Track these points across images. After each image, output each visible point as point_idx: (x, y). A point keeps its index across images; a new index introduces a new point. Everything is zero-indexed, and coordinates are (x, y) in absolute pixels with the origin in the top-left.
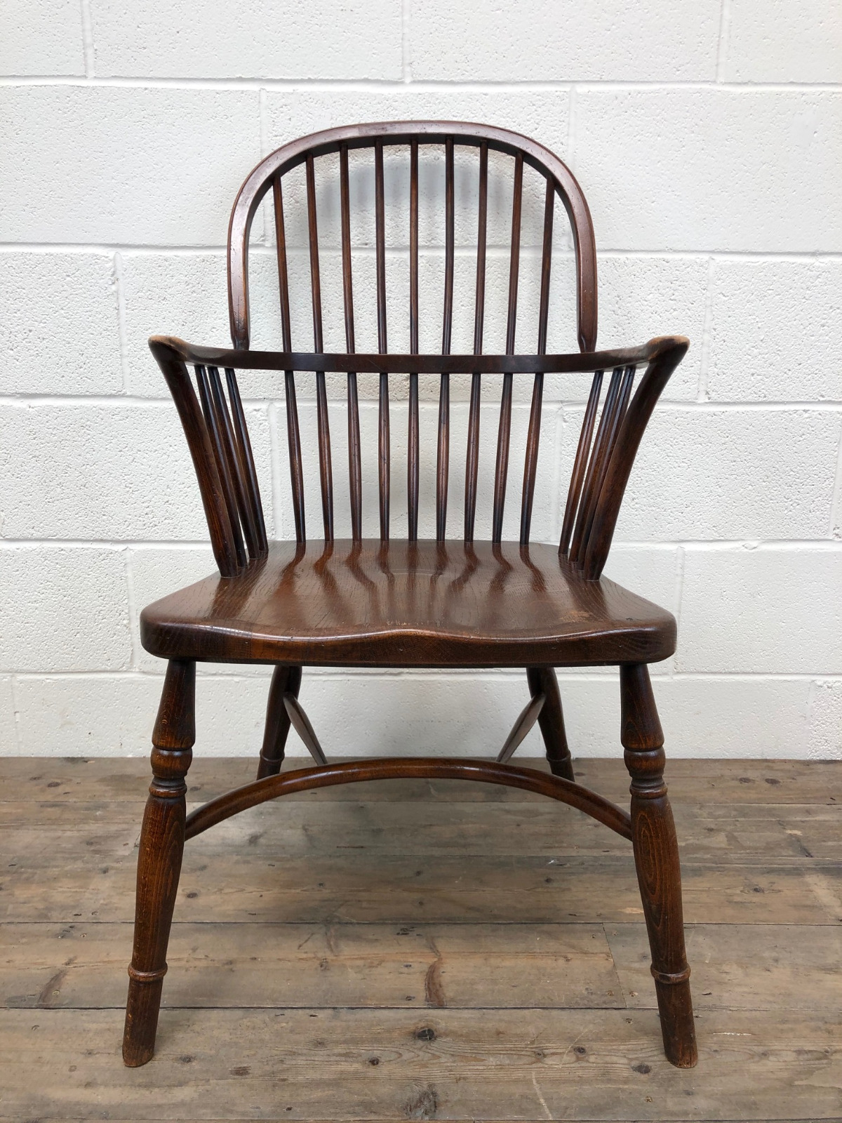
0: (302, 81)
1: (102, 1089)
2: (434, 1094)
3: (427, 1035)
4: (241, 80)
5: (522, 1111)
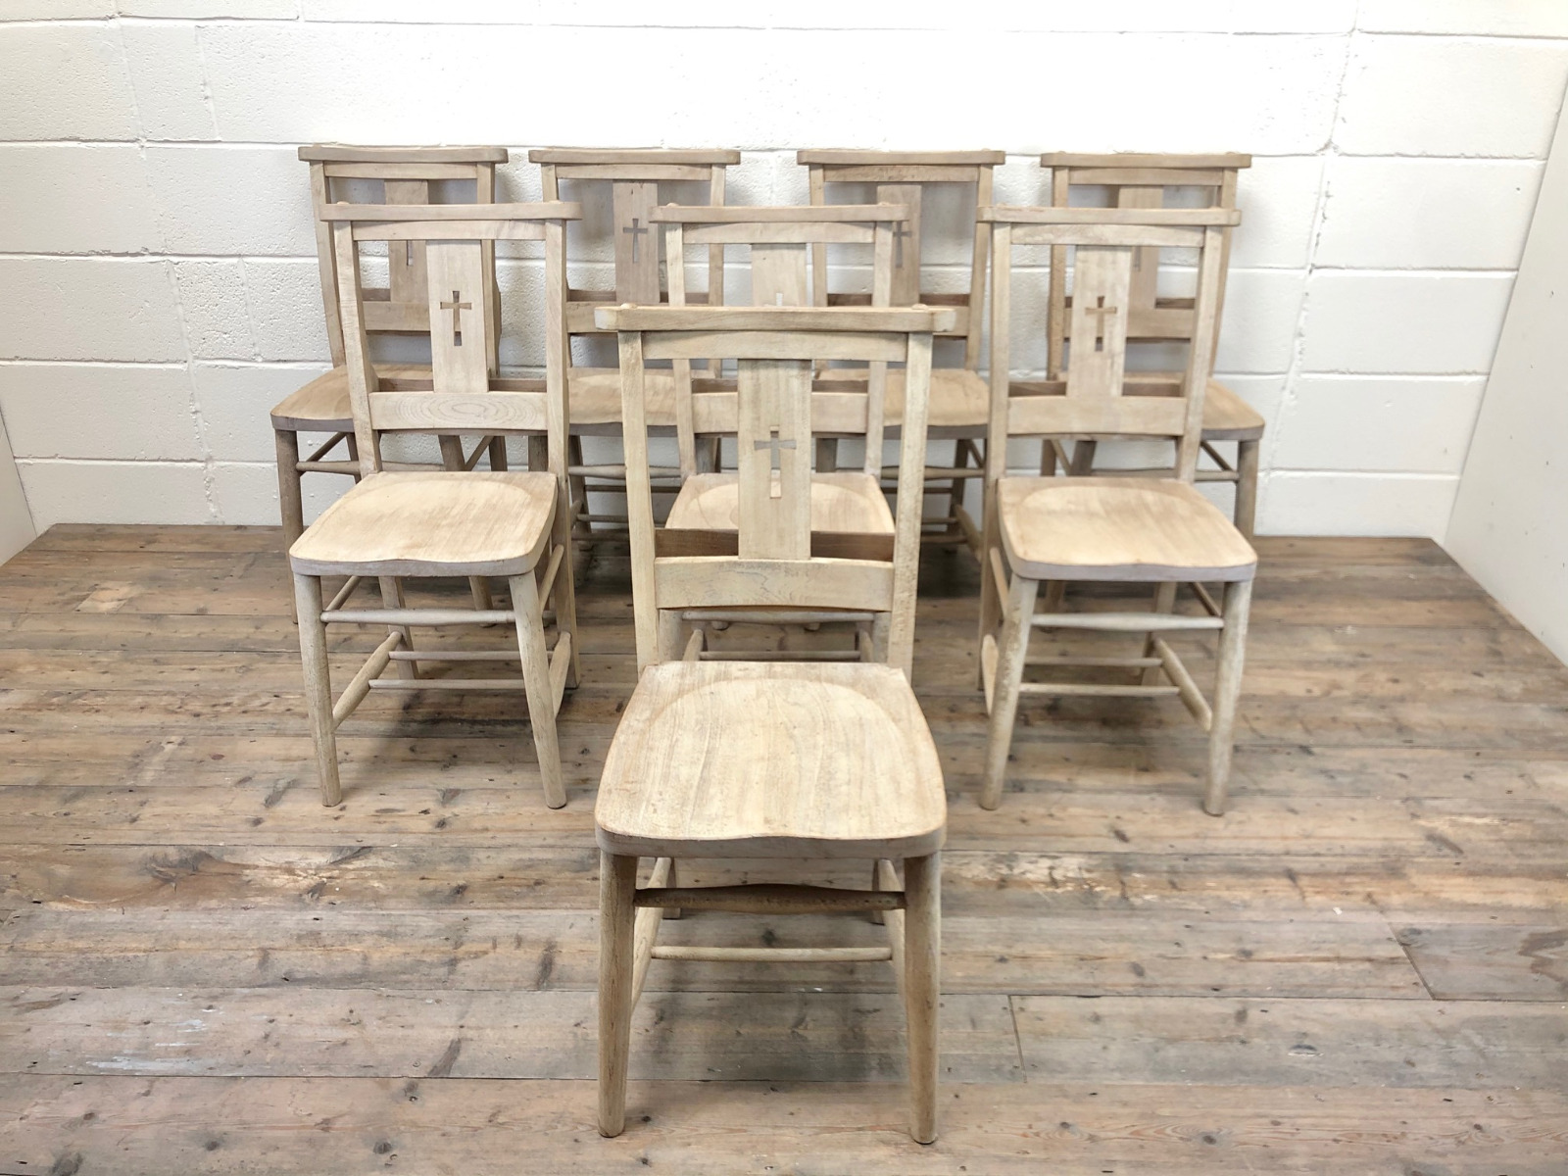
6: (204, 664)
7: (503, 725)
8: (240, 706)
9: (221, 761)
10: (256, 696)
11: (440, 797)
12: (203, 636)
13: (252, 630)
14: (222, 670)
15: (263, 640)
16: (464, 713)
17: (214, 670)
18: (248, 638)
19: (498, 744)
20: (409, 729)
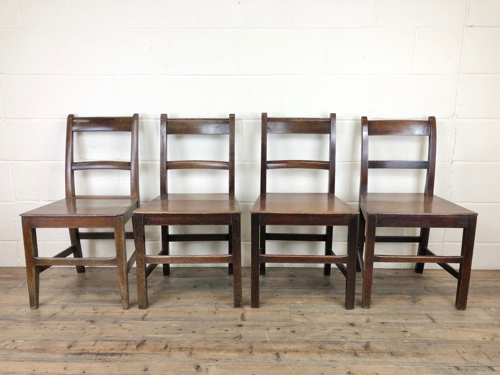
0: (210, 75)
1: (160, 335)
2: (241, 336)
3: (241, 326)
4: (193, 75)
5: (262, 339)
7: (111, 356)
10: (4, 341)
13: (15, 310)
16: (94, 350)
18: (12, 314)
19: (106, 365)
20: (67, 358)
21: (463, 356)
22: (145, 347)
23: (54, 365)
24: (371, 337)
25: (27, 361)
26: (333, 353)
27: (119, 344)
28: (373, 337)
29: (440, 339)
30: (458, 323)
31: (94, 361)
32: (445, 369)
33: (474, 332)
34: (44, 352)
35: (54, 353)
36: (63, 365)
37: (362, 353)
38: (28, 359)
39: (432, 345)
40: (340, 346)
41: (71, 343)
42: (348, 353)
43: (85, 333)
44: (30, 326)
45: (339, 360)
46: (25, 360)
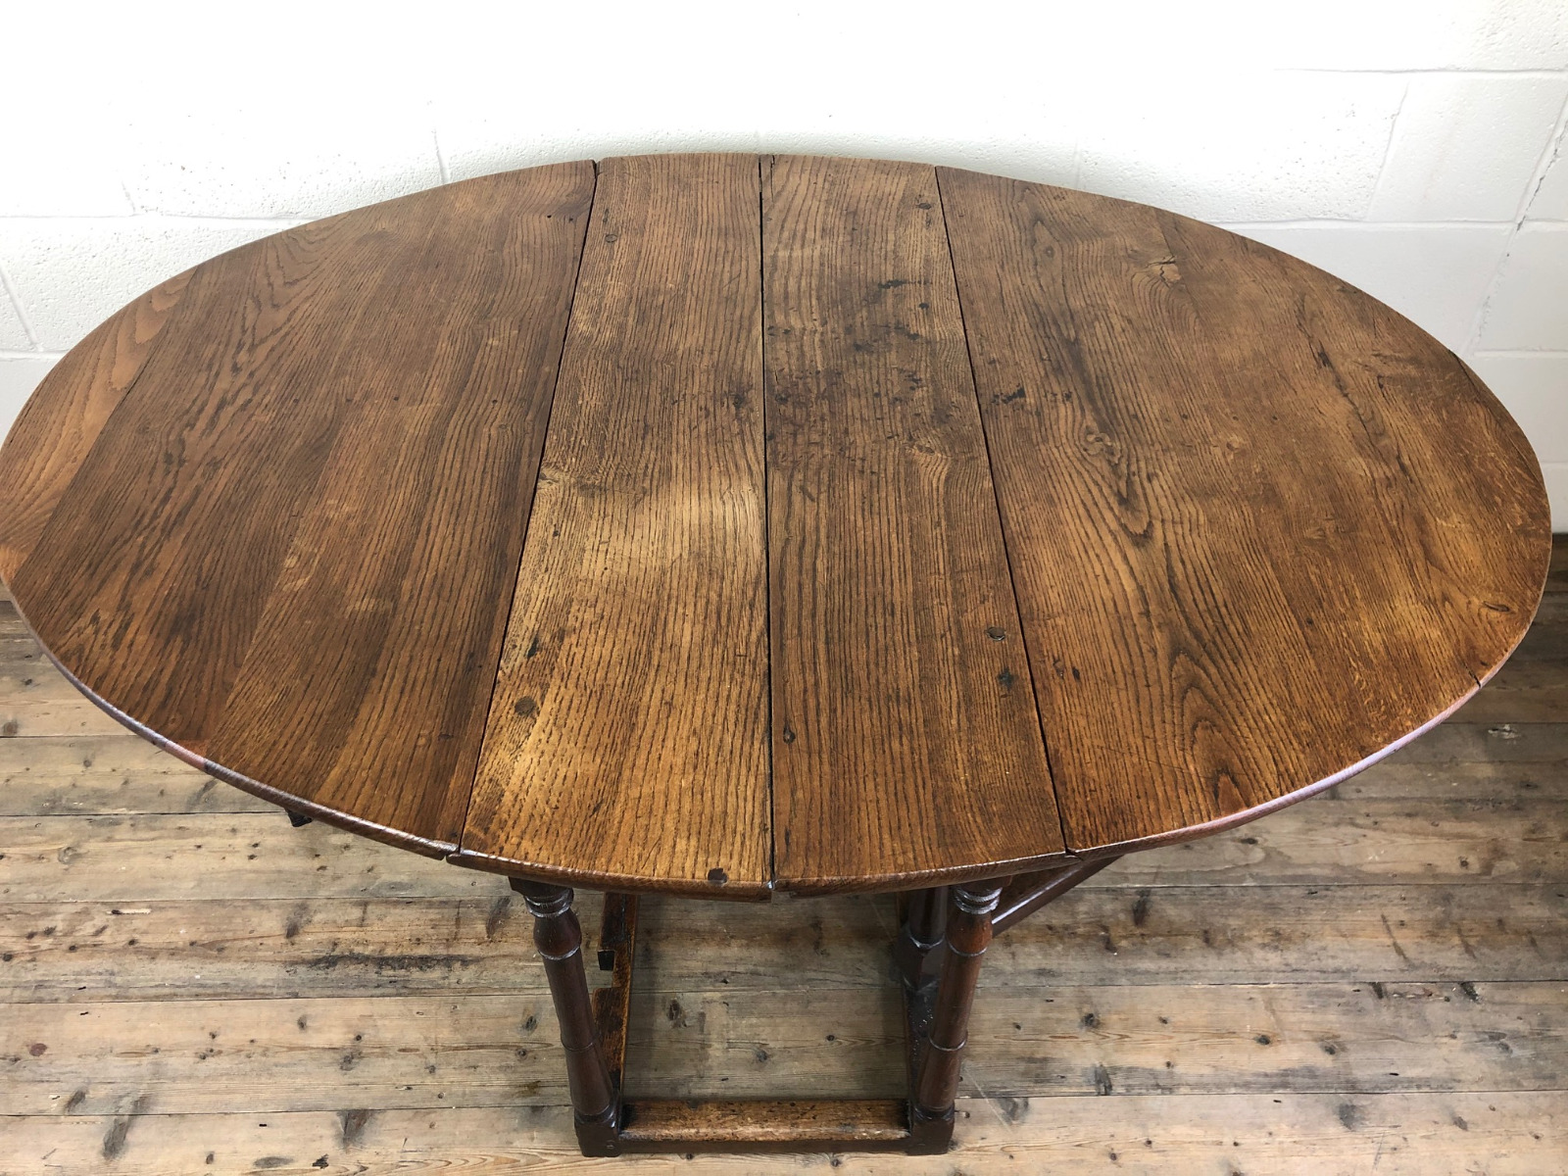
6: (15, 845)
7: (421, 968)
8: (65, 935)
9: (43, 1059)
10: (85, 913)
11: (341, 1127)
12: (12, 783)
13: (81, 768)
14: (41, 858)
15: (95, 791)
16: (366, 943)
17: (29, 858)
18: (74, 786)
19: (416, 1009)
20: (296, 979)
21: (1399, 941)
22: (511, 929)
23: (263, 1010)
24: (1155, 870)
25: (182, 996)
26: (1049, 942)
27: (433, 917)
28: (1159, 867)
29: (1342, 868)
30: (1398, 799)
31: (378, 991)
32: (1341, 995)
33: (1441, 835)
34: (221, 958)
35: (252, 962)
36: (292, 1011)
37: (1125, 937)
38: (183, 990)
39: (1321, 898)
40: (1066, 912)
41: (292, 916)
42: (1087, 937)
43: (323, 868)
44: (147, 840)
45: (1063, 968)
46: (176, 995)
